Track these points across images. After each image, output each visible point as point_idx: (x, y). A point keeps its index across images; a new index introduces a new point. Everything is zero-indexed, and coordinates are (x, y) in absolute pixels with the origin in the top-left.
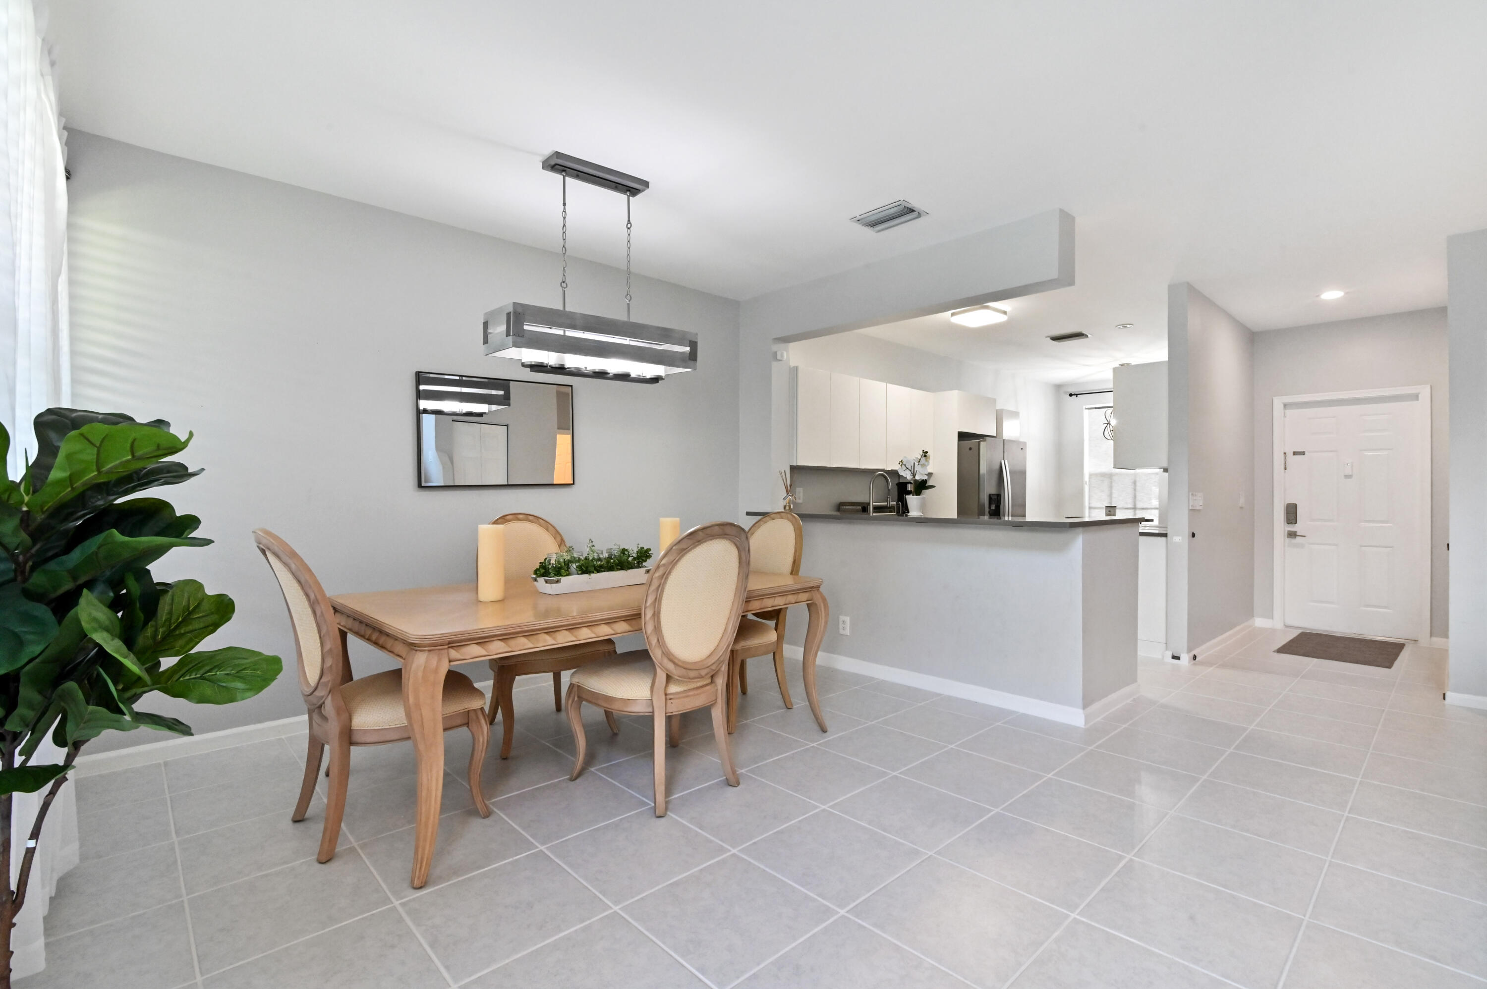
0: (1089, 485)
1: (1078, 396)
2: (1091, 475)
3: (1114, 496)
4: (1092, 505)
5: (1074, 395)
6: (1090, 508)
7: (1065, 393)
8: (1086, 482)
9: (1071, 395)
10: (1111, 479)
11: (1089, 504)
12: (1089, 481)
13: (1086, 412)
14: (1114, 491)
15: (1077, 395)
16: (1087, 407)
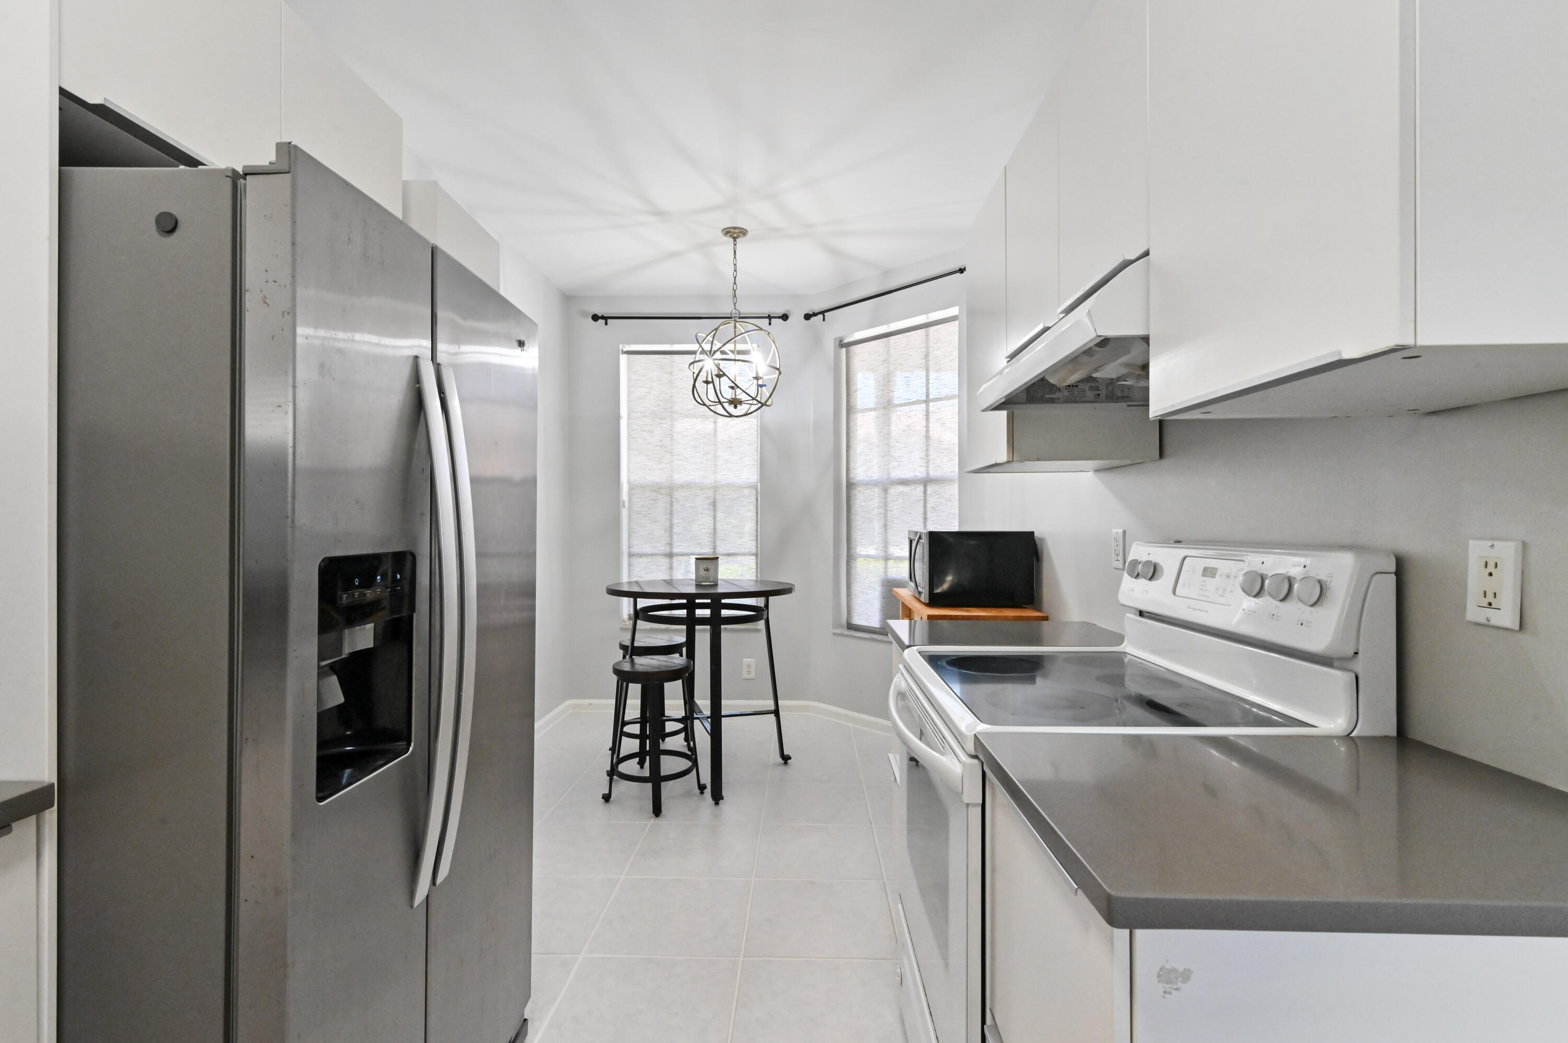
0: (630, 508)
1: (609, 321)
2: (632, 488)
3: (676, 530)
4: (635, 550)
5: (603, 317)
6: (631, 555)
7: (584, 314)
8: (624, 502)
9: (595, 318)
10: (671, 497)
11: (629, 547)
12: (630, 500)
13: (623, 358)
14: (675, 521)
15: (605, 318)
16: (625, 350)
